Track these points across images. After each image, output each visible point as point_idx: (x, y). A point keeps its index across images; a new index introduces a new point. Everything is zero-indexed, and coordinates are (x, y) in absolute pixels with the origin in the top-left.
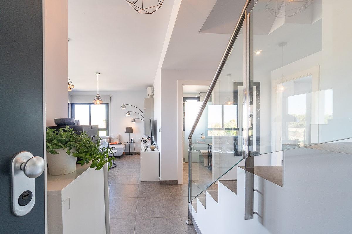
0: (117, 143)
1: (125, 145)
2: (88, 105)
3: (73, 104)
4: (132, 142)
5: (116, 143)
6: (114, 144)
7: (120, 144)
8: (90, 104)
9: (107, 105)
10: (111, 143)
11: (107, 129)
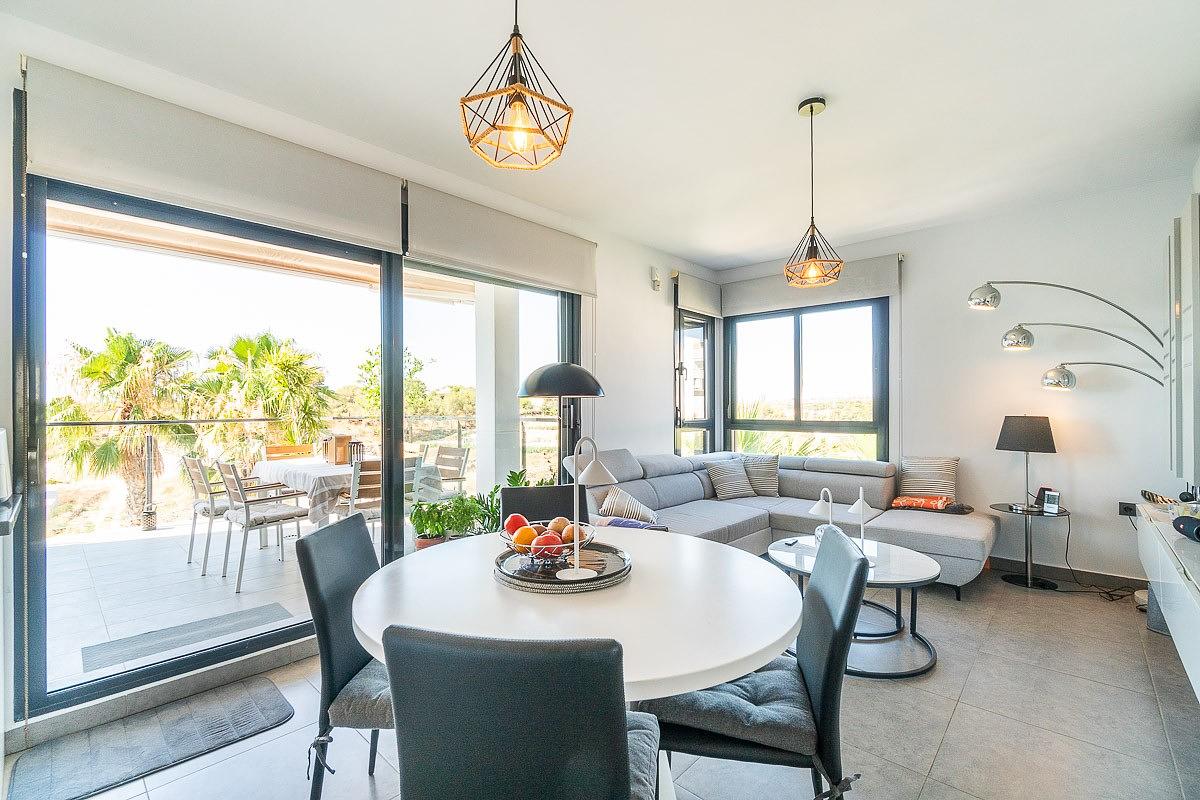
0: (940, 505)
1: (996, 519)
2: (790, 320)
3: (729, 322)
4: (1051, 508)
5: (932, 503)
6: (917, 508)
7: (960, 510)
8: (797, 312)
9: (882, 304)
10: (900, 501)
11: (880, 423)
